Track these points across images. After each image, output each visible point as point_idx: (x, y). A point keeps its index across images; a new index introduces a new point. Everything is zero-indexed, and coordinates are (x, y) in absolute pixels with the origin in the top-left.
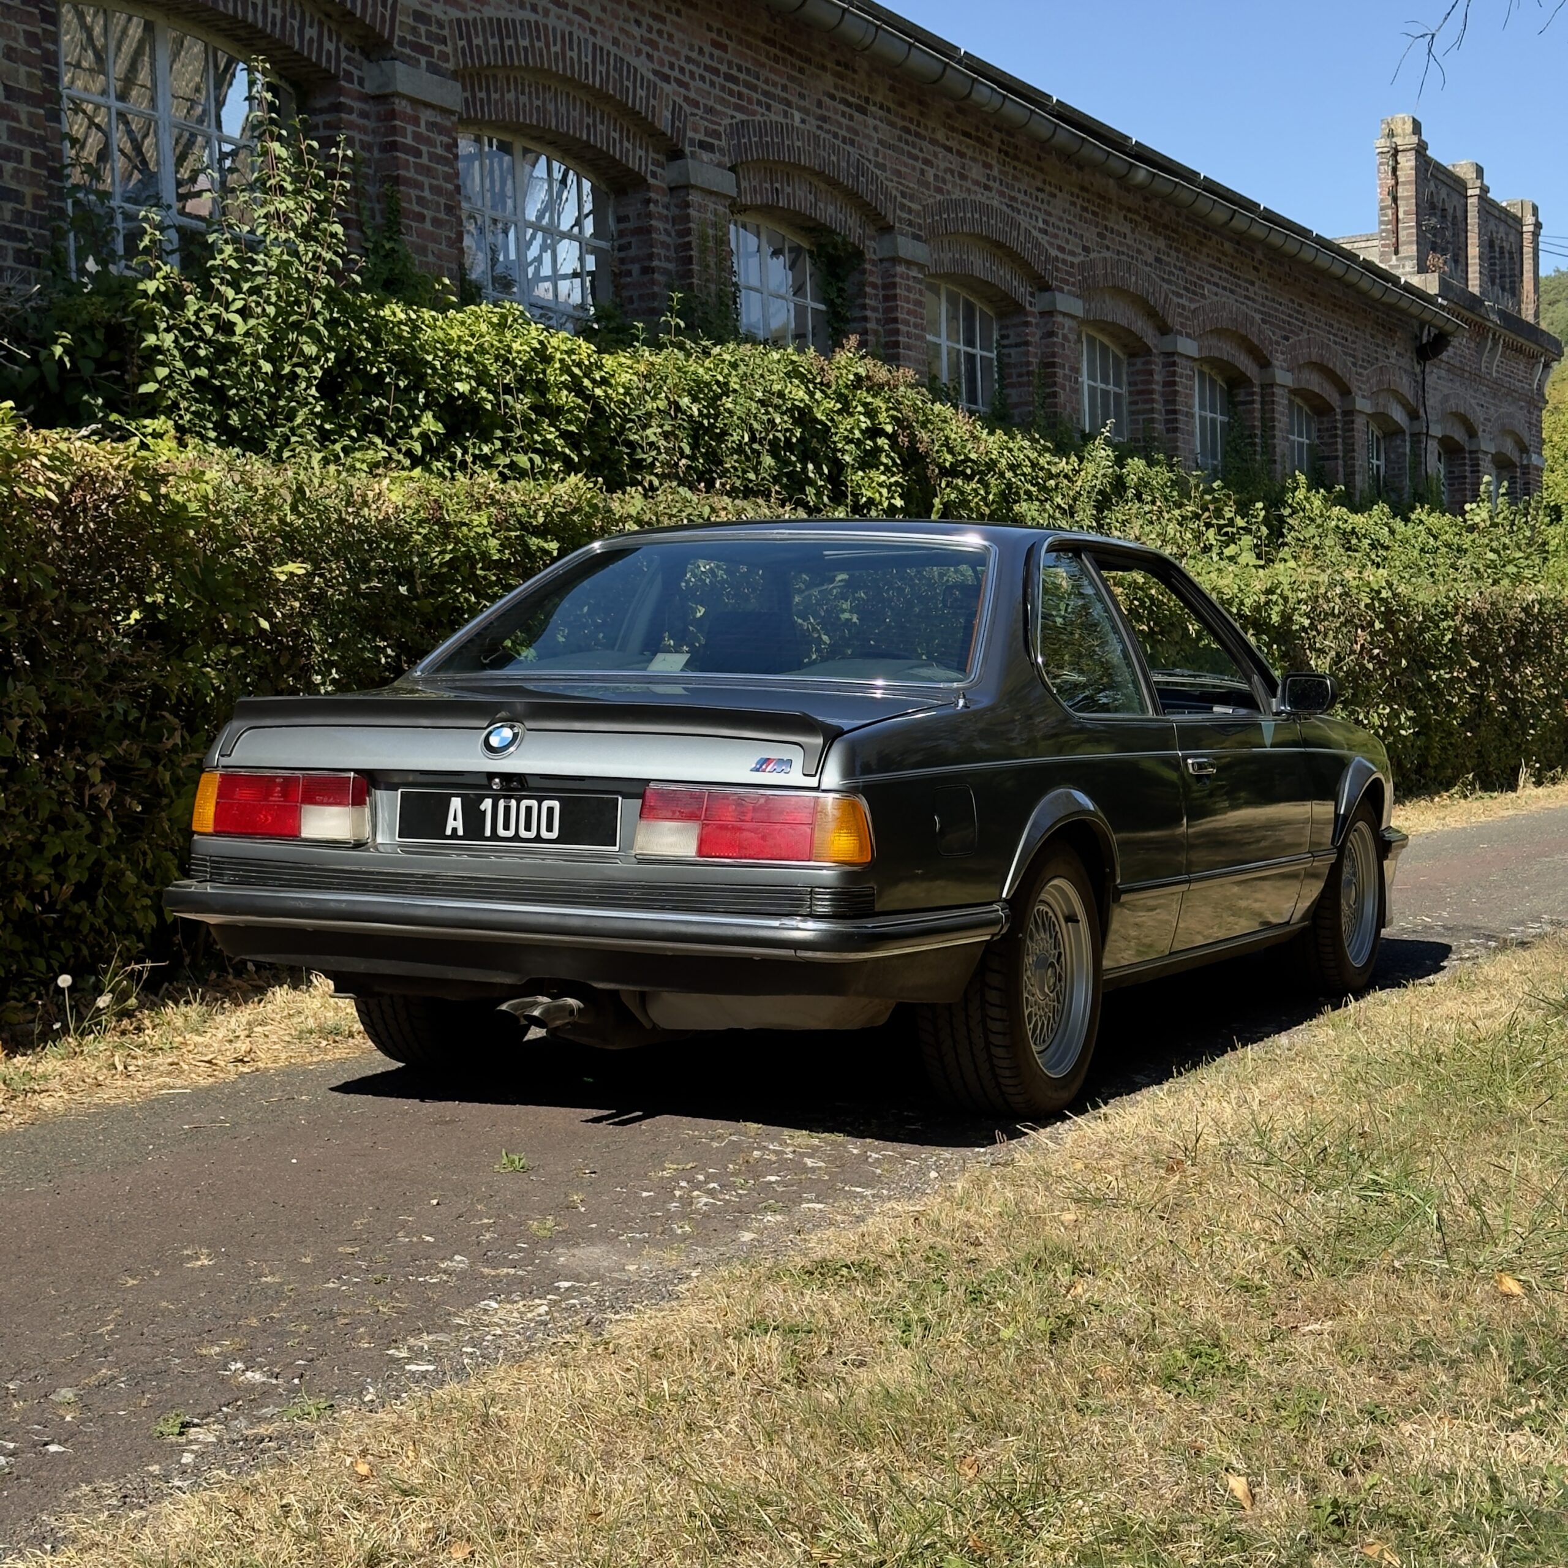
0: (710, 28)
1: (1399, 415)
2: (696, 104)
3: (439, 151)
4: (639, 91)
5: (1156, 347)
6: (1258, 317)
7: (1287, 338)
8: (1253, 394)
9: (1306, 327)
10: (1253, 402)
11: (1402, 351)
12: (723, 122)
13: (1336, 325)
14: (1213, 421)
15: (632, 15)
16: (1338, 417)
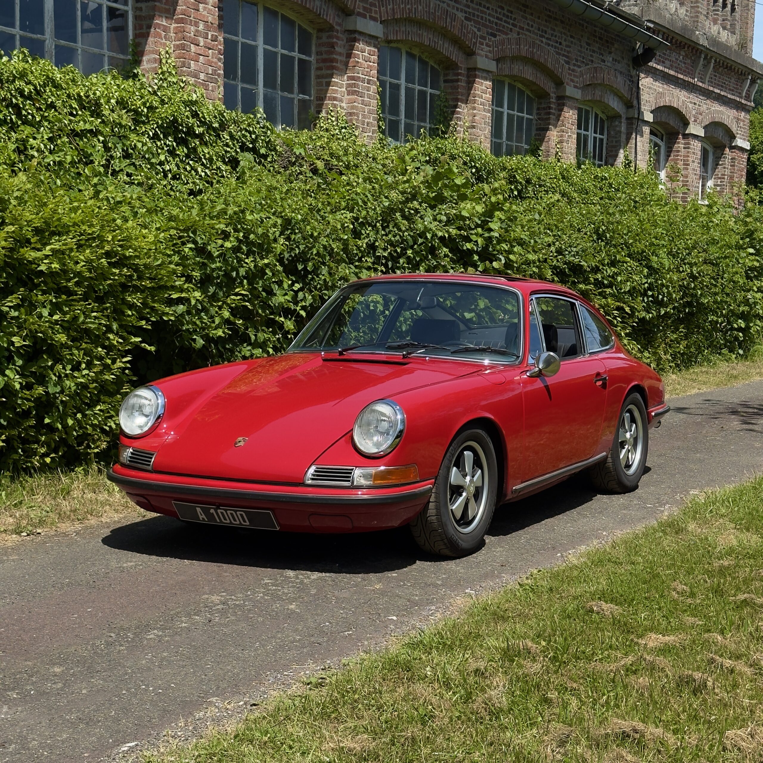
1: (615, 104)
5: (339, 25)
6: (461, 15)
7: (495, 36)
8: (459, 74)
9: (517, 29)
10: (458, 81)
11: (619, 58)
13: (549, 31)
14: (422, 94)
16: (553, 100)
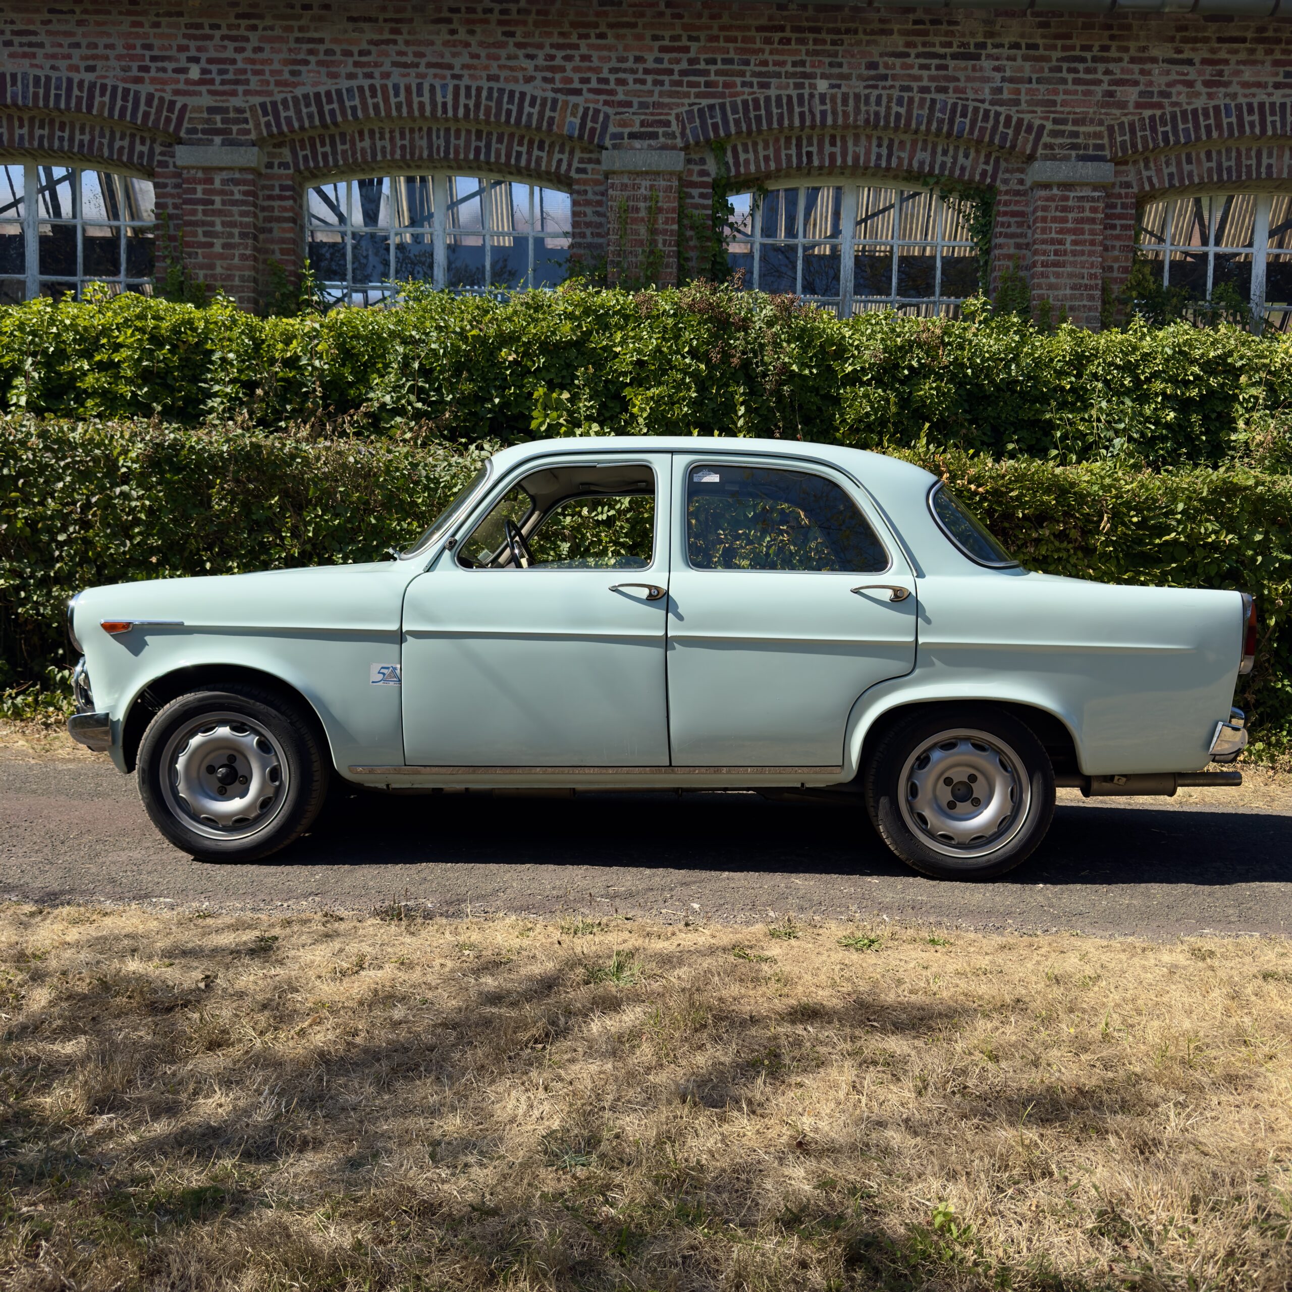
0: (655, 38)
2: (629, 104)
3: (237, 196)
4: (527, 109)
12: (674, 112)
15: (521, 53)
